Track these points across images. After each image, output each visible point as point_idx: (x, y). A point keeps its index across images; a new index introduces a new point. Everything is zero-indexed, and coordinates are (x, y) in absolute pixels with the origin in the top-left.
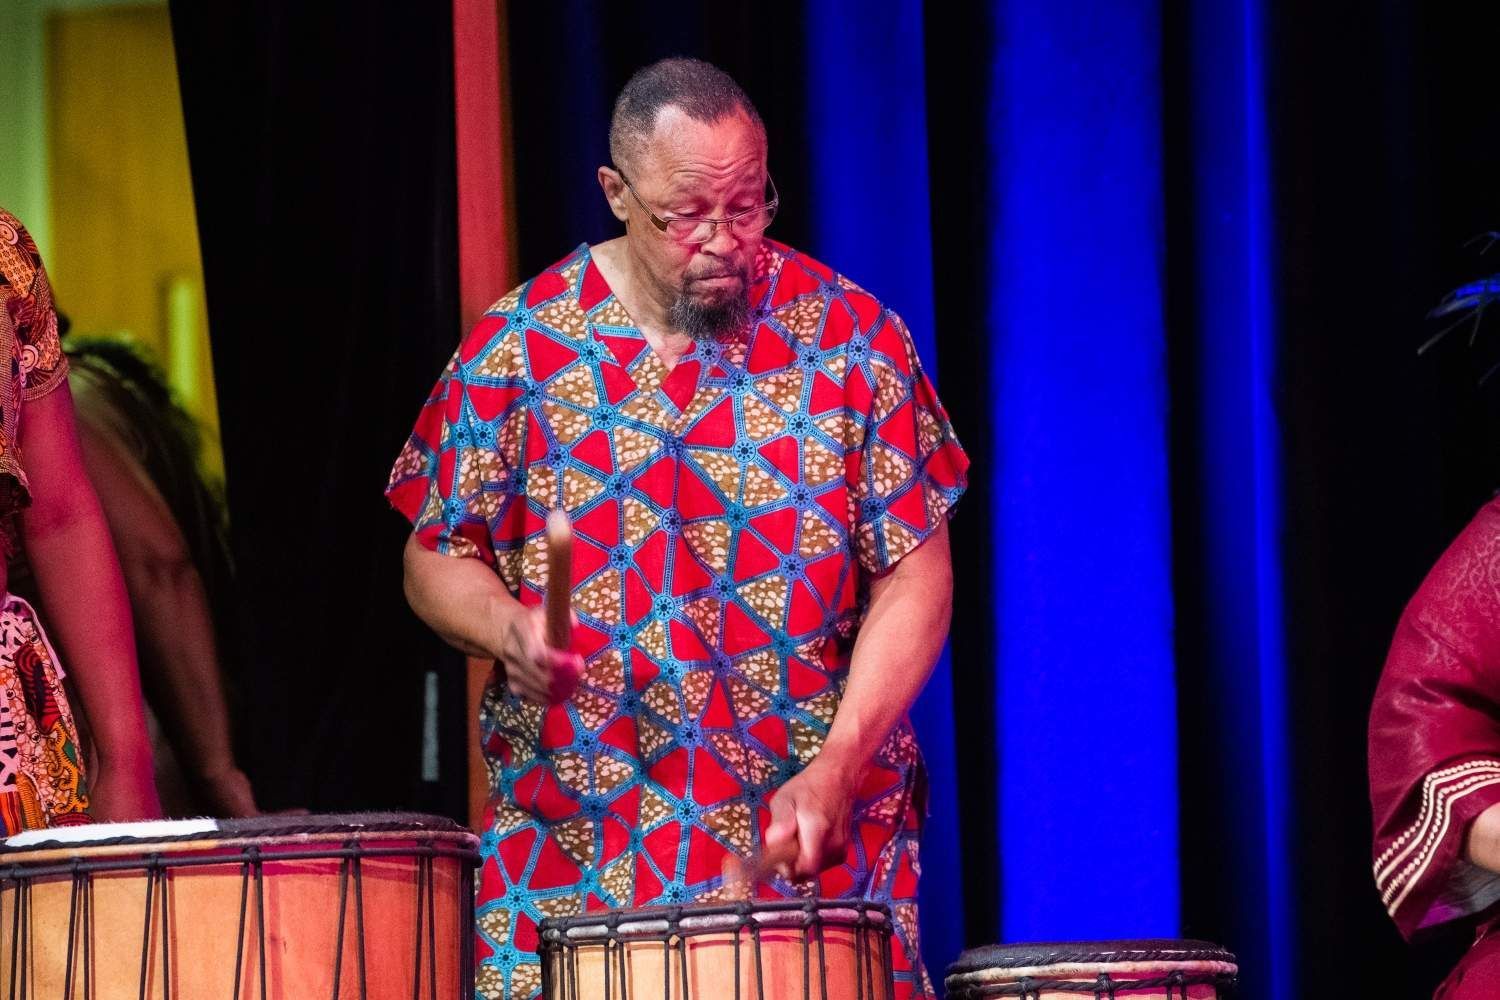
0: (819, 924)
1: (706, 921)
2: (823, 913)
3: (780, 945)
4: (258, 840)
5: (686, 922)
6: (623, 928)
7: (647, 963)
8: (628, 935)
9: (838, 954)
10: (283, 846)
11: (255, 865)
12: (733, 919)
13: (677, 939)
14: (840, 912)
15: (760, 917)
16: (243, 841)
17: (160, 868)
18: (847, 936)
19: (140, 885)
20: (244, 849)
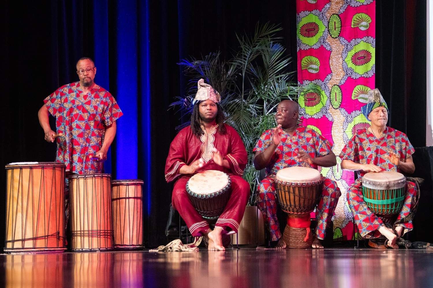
0: (103, 177)
1: (89, 176)
2: (103, 175)
3: (98, 179)
4: (44, 165)
5: (86, 176)
6: (79, 177)
7: (82, 181)
8: (79, 178)
9: (105, 180)
10: (47, 165)
11: (43, 168)
12: (92, 176)
13: (85, 178)
14: (105, 175)
15: (95, 176)
16: (42, 165)
17: (31, 168)
18: (106, 178)
19: (29, 170)
20: (42, 166)
